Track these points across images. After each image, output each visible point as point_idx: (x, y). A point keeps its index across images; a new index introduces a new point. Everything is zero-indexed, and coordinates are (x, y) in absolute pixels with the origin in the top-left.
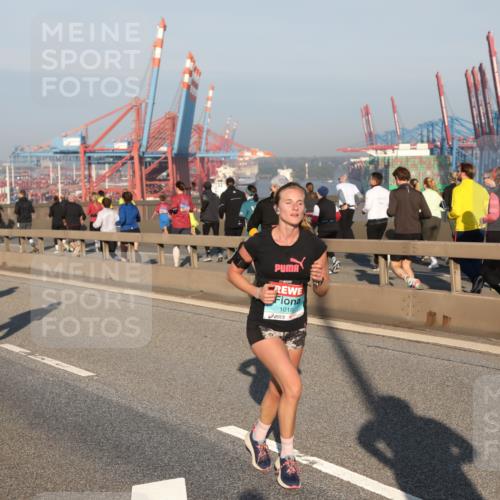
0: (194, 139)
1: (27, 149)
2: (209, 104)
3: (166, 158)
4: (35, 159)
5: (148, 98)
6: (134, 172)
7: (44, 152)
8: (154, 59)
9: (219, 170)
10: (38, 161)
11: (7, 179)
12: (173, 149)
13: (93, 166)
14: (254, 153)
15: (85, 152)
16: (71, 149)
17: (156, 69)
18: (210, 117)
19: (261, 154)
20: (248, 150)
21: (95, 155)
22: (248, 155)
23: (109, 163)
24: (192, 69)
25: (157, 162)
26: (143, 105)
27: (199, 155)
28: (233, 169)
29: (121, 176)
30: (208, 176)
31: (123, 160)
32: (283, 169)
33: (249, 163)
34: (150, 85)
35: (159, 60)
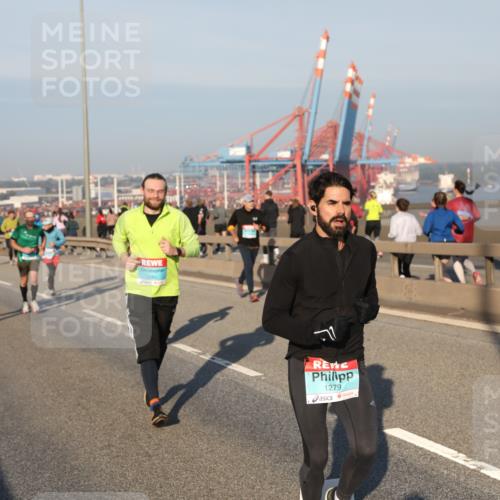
0: (355, 146)
1: (195, 159)
2: (370, 112)
3: (328, 166)
4: (203, 169)
5: (310, 107)
6: (296, 180)
7: (213, 161)
8: (317, 70)
9: (379, 176)
10: (206, 170)
11: (177, 188)
12: (334, 157)
13: (258, 175)
14: (415, 159)
15: (250, 161)
16: (238, 159)
17: (318, 79)
18: (371, 124)
19: (421, 160)
20: (409, 156)
21: (260, 164)
22: (408, 161)
23: (273, 171)
24: (354, 77)
25: (318, 169)
26: (306, 115)
27: (360, 162)
28: (394, 175)
29: (284, 184)
30: (369, 182)
31: (286, 169)
32: (444, 174)
33: (410, 170)
34: (312, 94)
35: (322, 71)
